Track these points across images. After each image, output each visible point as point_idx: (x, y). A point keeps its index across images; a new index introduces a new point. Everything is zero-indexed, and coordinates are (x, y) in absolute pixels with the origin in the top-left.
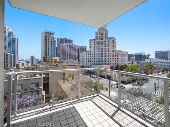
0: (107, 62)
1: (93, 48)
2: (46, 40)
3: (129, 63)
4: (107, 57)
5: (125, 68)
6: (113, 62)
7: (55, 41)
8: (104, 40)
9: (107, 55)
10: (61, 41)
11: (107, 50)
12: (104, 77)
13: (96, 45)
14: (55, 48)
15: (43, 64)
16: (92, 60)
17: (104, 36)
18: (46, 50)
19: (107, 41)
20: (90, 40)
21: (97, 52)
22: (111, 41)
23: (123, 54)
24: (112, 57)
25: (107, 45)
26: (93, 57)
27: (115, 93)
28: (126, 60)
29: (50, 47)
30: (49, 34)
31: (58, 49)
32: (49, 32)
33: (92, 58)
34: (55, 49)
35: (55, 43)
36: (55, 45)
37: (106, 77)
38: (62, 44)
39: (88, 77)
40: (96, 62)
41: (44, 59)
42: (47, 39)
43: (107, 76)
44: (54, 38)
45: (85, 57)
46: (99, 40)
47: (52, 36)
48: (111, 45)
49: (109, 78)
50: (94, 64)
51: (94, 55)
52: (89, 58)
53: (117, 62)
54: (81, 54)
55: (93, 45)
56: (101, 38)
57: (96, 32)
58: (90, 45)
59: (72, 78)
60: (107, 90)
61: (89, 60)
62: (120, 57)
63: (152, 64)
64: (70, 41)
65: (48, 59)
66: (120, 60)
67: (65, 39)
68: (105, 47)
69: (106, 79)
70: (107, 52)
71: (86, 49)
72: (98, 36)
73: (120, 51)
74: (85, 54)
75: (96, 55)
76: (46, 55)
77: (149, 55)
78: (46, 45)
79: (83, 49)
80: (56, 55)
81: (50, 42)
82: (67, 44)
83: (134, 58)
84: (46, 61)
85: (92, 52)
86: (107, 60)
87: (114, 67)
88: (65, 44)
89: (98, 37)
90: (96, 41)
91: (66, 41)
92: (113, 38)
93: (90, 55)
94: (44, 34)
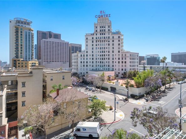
0: (111, 68)
1: (90, 47)
2: (17, 32)
3: (140, 69)
4: (111, 60)
5: (135, 75)
6: (118, 67)
7: (32, 36)
8: (107, 35)
9: (111, 57)
10: (43, 35)
11: (111, 50)
12: (106, 89)
13: (95, 43)
14: (32, 45)
16: (88, 64)
17: (107, 30)
18: (17, 48)
19: (111, 37)
20: (87, 35)
21: (97, 53)
22: (116, 37)
23: (133, 56)
24: (117, 61)
25: (111, 43)
26: (91, 60)
27: (122, 113)
28: (136, 64)
29: (24, 44)
30: (22, 23)
31: (39, 47)
32: (22, 20)
33: (89, 61)
34: (32, 47)
35: (32, 37)
36: (32, 40)
37: (110, 89)
38: (44, 40)
40: (94, 68)
41: (15, 63)
42: (19, 32)
43: (111, 88)
44: (30, 30)
45: (79, 59)
46: (99, 36)
47: (27, 26)
48: (116, 42)
49: (113, 90)
51: (91, 57)
52: (85, 61)
53: (124, 68)
54: (73, 55)
55: (90, 43)
56: (102, 32)
57: (95, 24)
58: (87, 42)
60: (111, 109)
61: (85, 64)
62: (128, 60)
63: (170, 70)
64: (57, 36)
65: (20, 62)
66: (128, 64)
67: (50, 32)
68: (108, 46)
69: (109, 93)
70: (111, 53)
71: (80, 48)
72: (99, 29)
73: (128, 52)
74: (79, 55)
75: (95, 57)
76: (17, 57)
77: (165, 58)
78: (17, 40)
79: (77, 49)
80: (34, 56)
81: (24, 36)
82: (52, 40)
83: (145, 61)
84: (18, 65)
85: (90, 53)
86: (111, 64)
87: (120, 75)
88: (49, 40)
89: (99, 31)
90: (95, 37)
91: (50, 35)
92: (118, 33)
93: (86, 57)
94: (13, 23)
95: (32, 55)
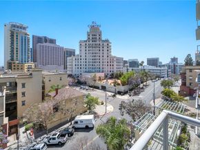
0: (101, 69)
1: (83, 52)
2: (12, 36)
3: (124, 70)
4: (101, 63)
5: (120, 76)
6: (107, 69)
7: (28, 40)
8: (98, 42)
9: (101, 61)
10: (38, 40)
11: (101, 55)
12: (98, 88)
13: (87, 49)
14: (28, 49)
15: (6, 73)
16: (82, 67)
17: (98, 38)
18: (12, 51)
19: (101, 44)
20: (81, 42)
21: (89, 57)
22: (106, 44)
23: (119, 60)
24: (106, 64)
25: (101, 49)
26: (85, 64)
27: (111, 107)
28: (121, 67)
29: (19, 48)
30: (18, 27)
31: (34, 51)
32: (18, 25)
33: (82, 63)
34: (28, 51)
35: (28, 41)
36: (28, 44)
37: (100, 88)
38: (39, 44)
39: (78, 89)
40: (87, 70)
41: (10, 66)
42: (15, 36)
43: (102, 86)
44: (26, 34)
45: (74, 62)
46: (91, 42)
47: (23, 31)
48: (105, 48)
49: (104, 88)
50: (86, 72)
51: (85, 61)
52: (79, 64)
53: (112, 70)
54: (68, 58)
55: (83, 48)
56: (94, 40)
57: (88, 33)
58: (81, 47)
59: (55, 92)
60: (102, 104)
61: (79, 67)
62: (115, 64)
63: (147, 71)
64: (52, 41)
65: (16, 65)
66: (115, 66)
67: (45, 37)
68: (98, 52)
69: (100, 91)
70: (101, 58)
71: (74, 53)
72: (91, 37)
73: (115, 57)
74: (74, 59)
75: (87, 61)
76: (12, 59)
77: (143, 62)
78: (12, 43)
79: (71, 53)
80: (30, 60)
81: (19, 38)
82: (48, 44)
83: (128, 64)
84: (13, 67)
85: (83, 57)
86: (101, 66)
87: (109, 76)
88: (44, 44)
89: (91, 38)
90: (88, 43)
91: (46, 40)
92: (107, 41)
93: (79, 61)
94: (9, 27)
95: (28, 58)
